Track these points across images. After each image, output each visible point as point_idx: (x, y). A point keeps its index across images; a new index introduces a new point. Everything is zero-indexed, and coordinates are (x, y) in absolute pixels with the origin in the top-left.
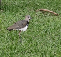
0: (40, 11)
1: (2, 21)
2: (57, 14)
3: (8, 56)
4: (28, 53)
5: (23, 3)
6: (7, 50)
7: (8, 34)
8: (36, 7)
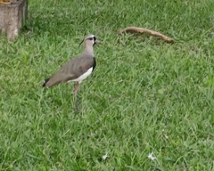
0: (128, 31)
1: (30, 60)
2: (169, 39)
3: (45, 145)
4: (97, 137)
5: (84, 13)
6: (43, 131)
7: (45, 92)
8: (116, 22)
